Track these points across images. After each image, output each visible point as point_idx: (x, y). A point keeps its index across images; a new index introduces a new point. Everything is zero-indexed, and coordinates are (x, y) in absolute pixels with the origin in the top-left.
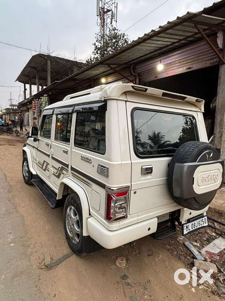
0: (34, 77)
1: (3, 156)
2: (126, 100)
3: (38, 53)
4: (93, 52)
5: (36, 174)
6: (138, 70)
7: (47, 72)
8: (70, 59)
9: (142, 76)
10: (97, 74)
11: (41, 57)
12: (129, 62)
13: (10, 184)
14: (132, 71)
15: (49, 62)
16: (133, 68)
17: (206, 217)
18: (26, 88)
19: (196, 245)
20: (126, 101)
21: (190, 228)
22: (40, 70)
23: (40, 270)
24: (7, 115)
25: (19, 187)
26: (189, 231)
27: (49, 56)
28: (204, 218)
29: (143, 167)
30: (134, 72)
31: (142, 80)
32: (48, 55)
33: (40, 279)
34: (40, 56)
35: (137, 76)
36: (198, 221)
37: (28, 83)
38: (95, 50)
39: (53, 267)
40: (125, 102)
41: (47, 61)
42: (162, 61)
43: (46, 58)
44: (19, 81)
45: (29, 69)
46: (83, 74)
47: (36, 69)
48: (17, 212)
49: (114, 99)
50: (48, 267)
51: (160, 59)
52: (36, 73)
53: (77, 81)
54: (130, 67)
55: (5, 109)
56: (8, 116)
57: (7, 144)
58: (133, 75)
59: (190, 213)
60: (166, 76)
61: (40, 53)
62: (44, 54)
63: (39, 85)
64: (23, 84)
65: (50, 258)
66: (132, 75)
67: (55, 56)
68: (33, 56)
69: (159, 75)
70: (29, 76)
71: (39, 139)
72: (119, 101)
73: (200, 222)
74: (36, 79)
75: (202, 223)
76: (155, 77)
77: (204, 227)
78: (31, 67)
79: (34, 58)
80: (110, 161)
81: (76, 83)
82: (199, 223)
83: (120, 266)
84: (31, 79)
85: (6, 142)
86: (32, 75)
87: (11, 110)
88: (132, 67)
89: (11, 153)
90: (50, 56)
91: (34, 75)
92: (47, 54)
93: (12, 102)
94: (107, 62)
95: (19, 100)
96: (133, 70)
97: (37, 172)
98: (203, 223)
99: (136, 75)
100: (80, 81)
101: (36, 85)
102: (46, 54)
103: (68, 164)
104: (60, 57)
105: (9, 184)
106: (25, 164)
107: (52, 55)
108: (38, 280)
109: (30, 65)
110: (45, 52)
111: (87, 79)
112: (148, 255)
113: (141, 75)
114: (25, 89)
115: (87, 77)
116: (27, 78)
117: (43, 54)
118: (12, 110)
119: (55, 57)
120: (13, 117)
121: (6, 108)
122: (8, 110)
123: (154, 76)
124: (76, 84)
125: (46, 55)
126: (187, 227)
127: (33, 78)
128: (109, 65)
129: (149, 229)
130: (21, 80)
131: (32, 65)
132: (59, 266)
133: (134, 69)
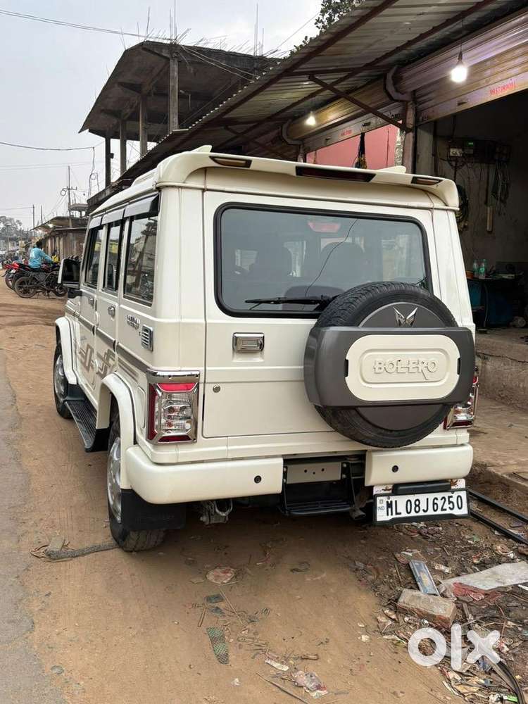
0: (134, 117)
1: (20, 352)
2: (203, 187)
3: (142, 40)
4: (318, 21)
5: (75, 383)
6: (408, 82)
7: (166, 95)
8: (240, 52)
9: (424, 102)
10: (297, 100)
11: (149, 51)
12: (378, 60)
13: (21, 413)
14: (391, 89)
15: (174, 67)
16: (393, 77)
17: (463, 494)
18: (111, 152)
19: (441, 571)
20: (204, 190)
21: (402, 509)
22: (149, 94)
23: (35, 559)
24: (60, 239)
25: (42, 420)
26: (395, 516)
27: (173, 47)
28: (455, 495)
29: (237, 335)
30: (397, 91)
31: (424, 114)
32: (171, 44)
33: (28, 570)
34: (147, 48)
35: (407, 102)
36: (431, 496)
37: (116, 137)
38: (323, 12)
39: (62, 558)
40: (200, 192)
41: (169, 63)
42: (464, 56)
43: (165, 53)
44: (90, 131)
45: (118, 91)
46: (247, 103)
47: (139, 92)
48: (19, 464)
49: (172, 187)
50: (52, 557)
51: (458, 50)
52: (138, 104)
53: (238, 126)
54: (384, 76)
55: (52, 220)
56: (61, 243)
57: (40, 322)
58: (397, 101)
59: (395, 469)
60: (489, 100)
61: (148, 39)
62: (160, 41)
63: (147, 139)
64: (104, 139)
65: (61, 544)
66: (392, 100)
67: (192, 45)
68: (126, 52)
69: (467, 96)
70: (120, 112)
71: (81, 292)
72: (183, 190)
73: (440, 503)
74: (139, 121)
75: (447, 506)
76: (459, 104)
77: (452, 517)
78: (121, 84)
79: (129, 55)
80: (155, 317)
81: (234, 135)
82: (434, 504)
83: (214, 581)
84: (124, 122)
85: (39, 317)
86: (128, 110)
87: (70, 221)
88: (390, 76)
89: (45, 344)
90: (178, 45)
91: (133, 110)
92: (169, 42)
93: (72, 198)
94: (303, 66)
95: (90, 189)
96: (395, 84)
97: (79, 378)
98: (451, 505)
99: (406, 97)
100: (251, 125)
101: (138, 139)
102: (165, 42)
103: (115, 341)
104: (210, 46)
105: (18, 414)
106: (58, 363)
107: (183, 42)
108: (24, 570)
109: (121, 79)
110: (161, 34)
111: (271, 118)
112: (293, 570)
113: (420, 100)
114: (109, 156)
115: (267, 112)
116: (115, 121)
117: (157, 41)
118: (70, 224)
119: (194, 48)
120: (75, 242)
121: (55, 216)
122: (61, 222)
123: (456, 101)
124: (236, 137)
125: (165, 44)
126: (389, 505)
127: (130, 118)
128: (312, 76)
129: (258, 479)
130: (95, 127)
131: (128, 78)
132: (75, 560)
133: (397, 80)
